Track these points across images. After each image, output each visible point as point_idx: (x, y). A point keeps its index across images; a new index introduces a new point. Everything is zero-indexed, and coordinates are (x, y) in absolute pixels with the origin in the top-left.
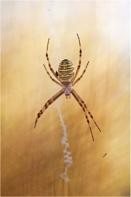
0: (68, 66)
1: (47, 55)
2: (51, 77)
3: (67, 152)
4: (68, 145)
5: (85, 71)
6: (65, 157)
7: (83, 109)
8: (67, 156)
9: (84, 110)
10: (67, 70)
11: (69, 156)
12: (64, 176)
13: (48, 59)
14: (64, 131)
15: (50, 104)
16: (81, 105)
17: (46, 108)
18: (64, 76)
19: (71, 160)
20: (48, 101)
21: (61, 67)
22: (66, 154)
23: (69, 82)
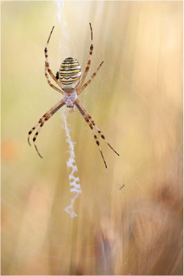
0: (71, 67)
1: (46, 51)
2: (49, 82)
3: (73, 177)
4: (75, 168)
5: (95, 74)
6: (71, 184)
7: (90, 125)
8: (74, 184)
9: (92, 128)
10: (70, 72)
11: (77, 183)
12: (69, 210)
13: (46, 56)
14: (70, 150)
15: (46, 119)
16: (87, 121)
17: (41, 126)
18: (65, 80)
19: (79, 189)
20: (44, 116)
21: (63, 68)
22: (72, 181)
23: (73, 89)
